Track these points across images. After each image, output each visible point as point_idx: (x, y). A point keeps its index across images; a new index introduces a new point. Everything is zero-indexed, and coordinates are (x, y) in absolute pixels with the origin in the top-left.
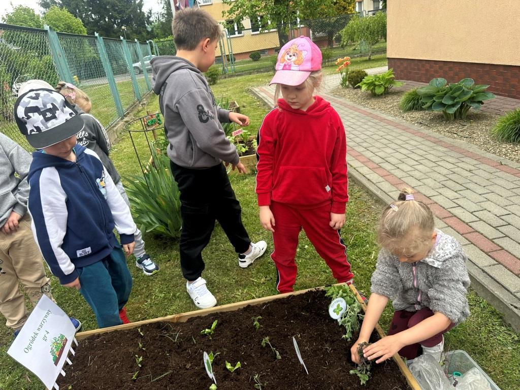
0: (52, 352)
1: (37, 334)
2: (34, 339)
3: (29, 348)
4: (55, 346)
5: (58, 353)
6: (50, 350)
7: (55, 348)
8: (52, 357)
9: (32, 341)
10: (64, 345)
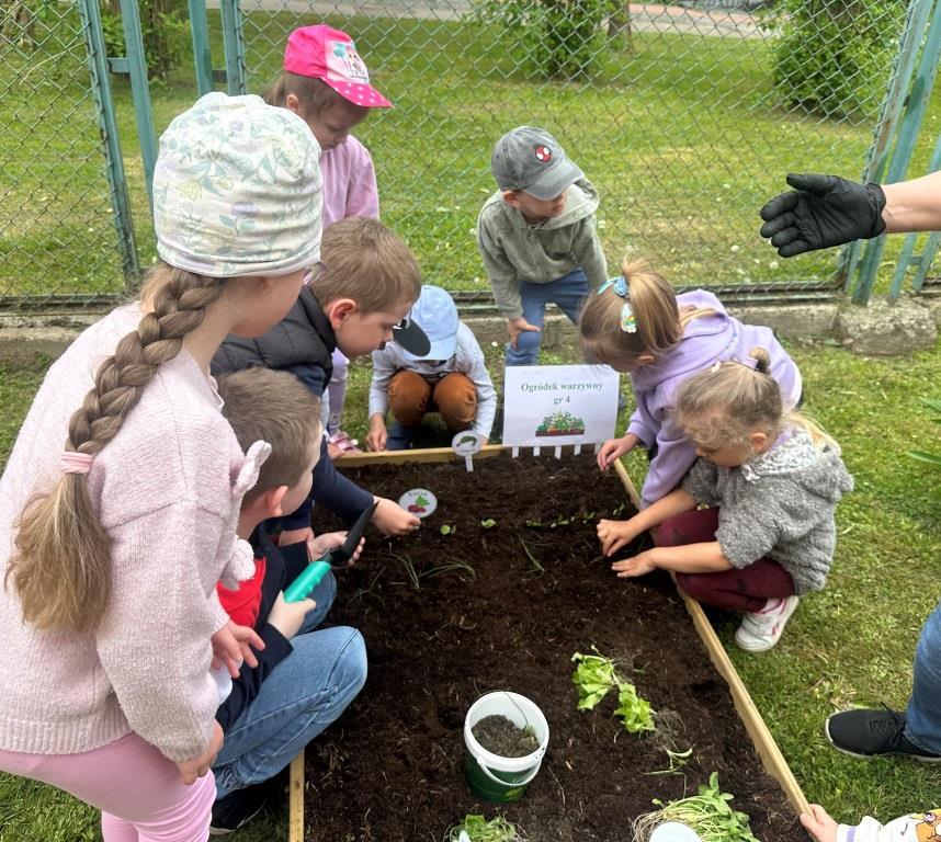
0: (547, 420)
1: (555, 388)
2: (547, 387)
3: (531, 388)
5: (553, 430)
6: (547, 416)
7: (556, 421)
8: (541, 423)
9: (541, 388)
10: (572, 433)
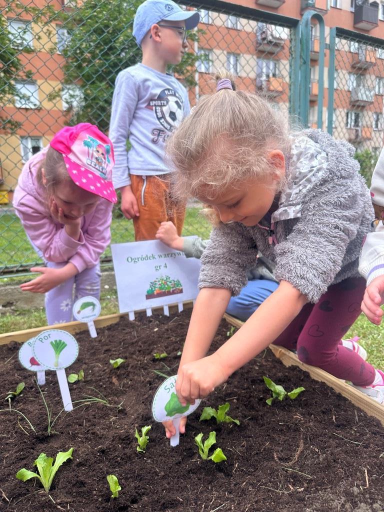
0: (153, 284)
1: (154, 258)
2: (147, 258)
3: (134, 260)
4: (160, 283)
5: (159, 292)
6: (152, 281)
7: (160, 284)
8: (148, 288)
9: (143, 259)
10: (173, 293)
